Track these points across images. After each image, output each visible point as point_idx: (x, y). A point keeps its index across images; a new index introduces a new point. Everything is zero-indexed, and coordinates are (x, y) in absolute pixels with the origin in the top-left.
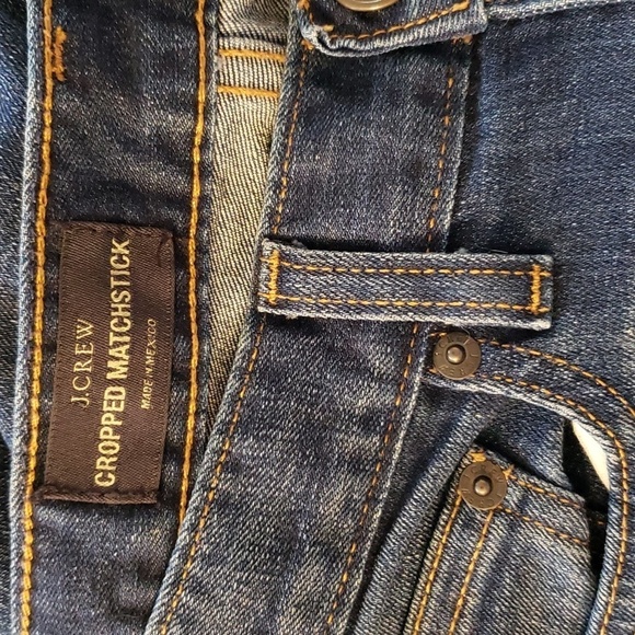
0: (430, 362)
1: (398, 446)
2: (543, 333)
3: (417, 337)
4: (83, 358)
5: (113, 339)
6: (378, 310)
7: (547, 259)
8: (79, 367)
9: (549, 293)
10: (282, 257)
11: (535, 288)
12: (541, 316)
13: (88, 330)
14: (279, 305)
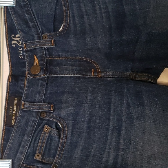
0: (40, 115)
1: (36, 125)
2: (52, 112)
3: (39, 112)
4: (11, 110)
5: (14, 108)
6: (34, 109)
7: (53, 104)
8: (10, 111)
9: (53, 108)
10: (24, 103)
11: (52, 107)
12: (52, 110)
13: (11, 107)
14: (24, 108)
